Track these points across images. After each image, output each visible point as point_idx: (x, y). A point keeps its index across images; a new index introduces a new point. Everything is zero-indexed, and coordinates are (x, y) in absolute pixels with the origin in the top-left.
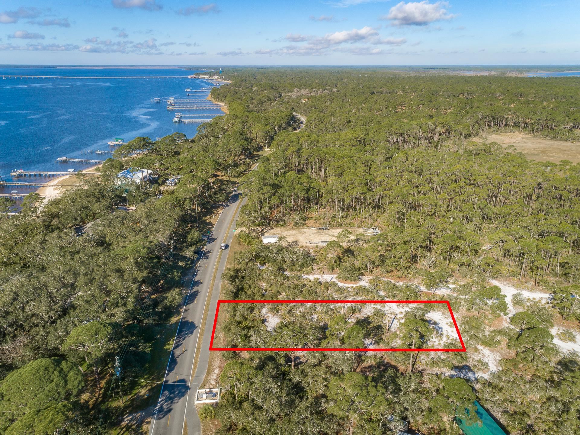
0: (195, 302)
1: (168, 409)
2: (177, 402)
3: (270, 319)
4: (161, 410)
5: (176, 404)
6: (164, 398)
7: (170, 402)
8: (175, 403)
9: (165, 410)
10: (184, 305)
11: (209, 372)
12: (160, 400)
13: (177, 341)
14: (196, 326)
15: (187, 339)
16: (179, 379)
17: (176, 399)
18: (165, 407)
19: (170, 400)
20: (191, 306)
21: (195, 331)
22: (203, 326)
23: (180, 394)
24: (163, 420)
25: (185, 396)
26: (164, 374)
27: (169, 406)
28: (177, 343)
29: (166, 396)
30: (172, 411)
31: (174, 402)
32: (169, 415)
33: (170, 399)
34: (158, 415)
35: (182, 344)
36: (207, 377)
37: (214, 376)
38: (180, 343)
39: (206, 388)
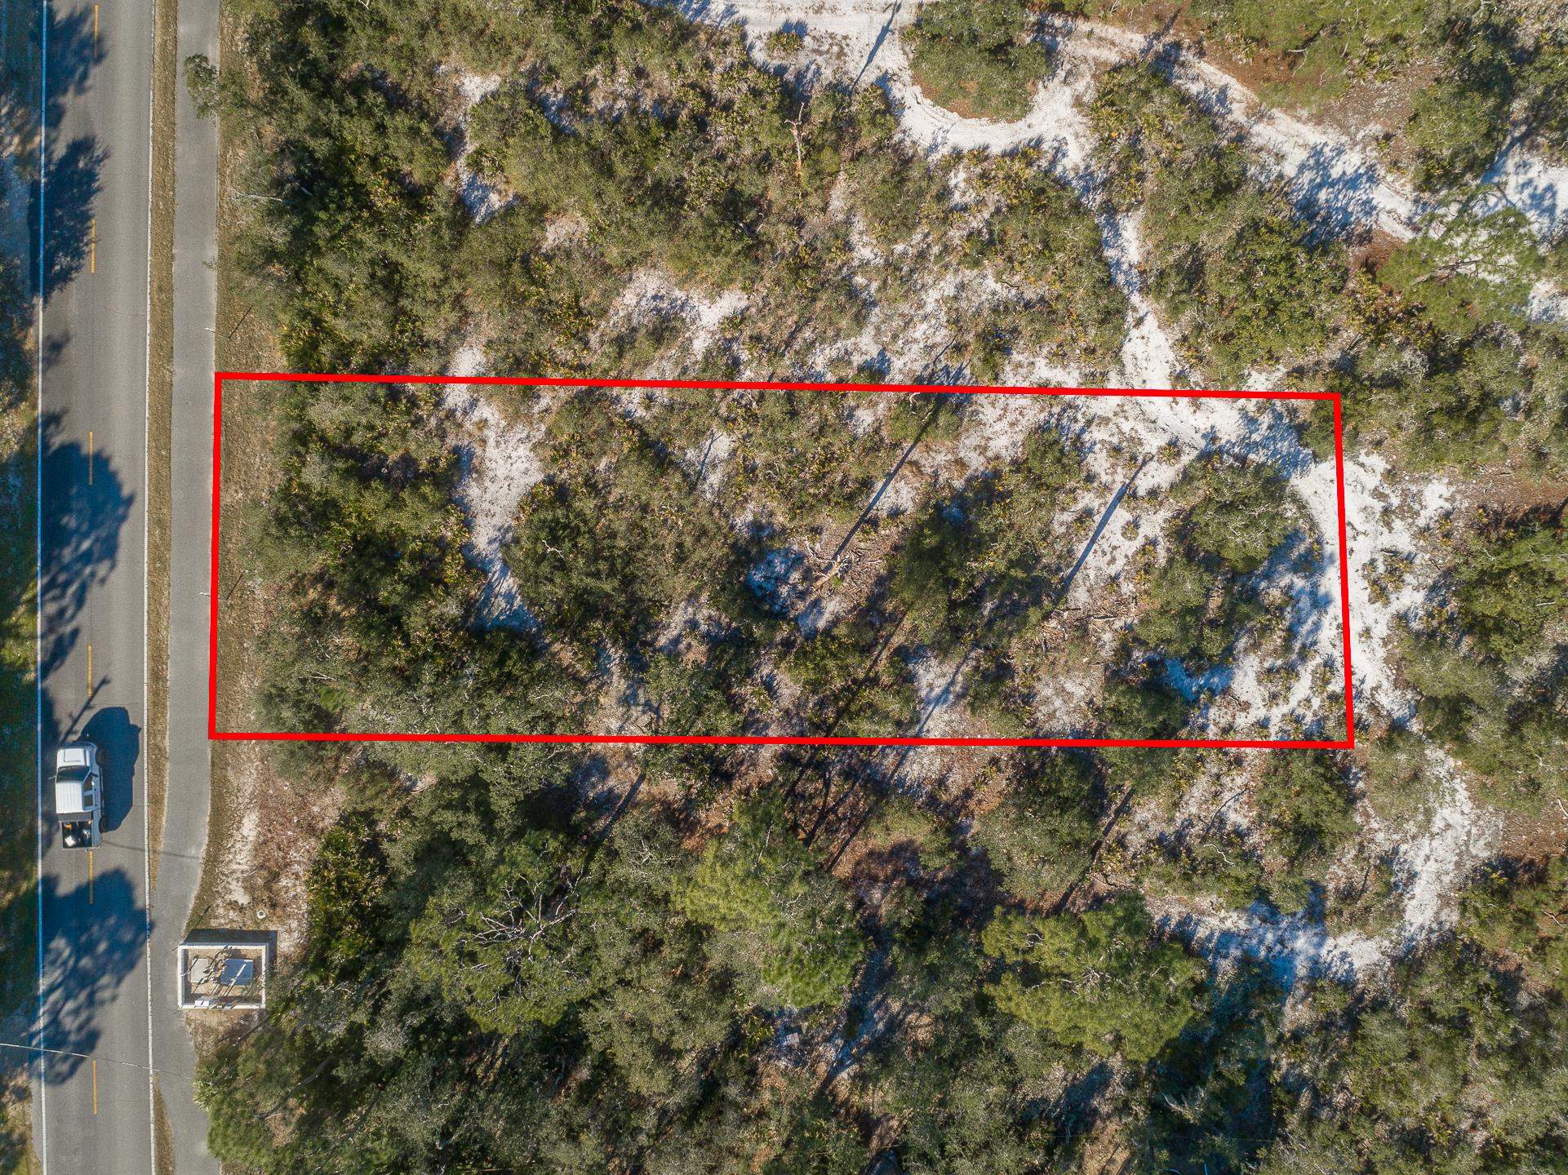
0: (91, 263)
1: (84, 1032)
2: (114, 998)
3: (492, 451)
4: (56, 1037)
5: (107, 1007)
6: (56, 975)
7: (83, 996)
8: (102, 1003)
9: (73, 1038)
10: (34, 289)
11: (220, 834)
12: (43, 984)
13: (52, 608)
14: (126, 491)
15: (95, 593)
16: (99, 871)
17: (105, 980)
18: (69, 1023)
19: (82, 986)
20: (72, 299)
21: (125, 531)
22: (161, 487)
23: (117, 956)
24: (72, 1086)
25: (140, 964)
26: (31, 839)
27: (83, 1016)
28: (52, 623)
29: (65, 963)
30: (101, 1043)
31: (99, 996)
32: (92, 1062)
33: (80, 981)
34: (51, 1064)
35: (75, 633)
36: (213, 860)
37: (241, 859)
38: (68, 629)
39: (214, 923)
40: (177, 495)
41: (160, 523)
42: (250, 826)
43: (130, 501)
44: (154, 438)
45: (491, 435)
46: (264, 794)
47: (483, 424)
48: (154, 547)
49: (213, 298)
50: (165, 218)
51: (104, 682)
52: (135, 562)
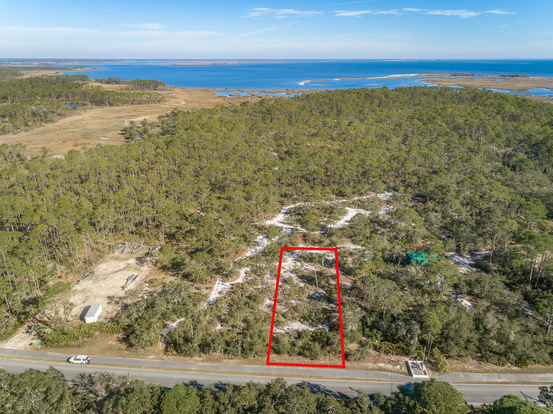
15: (328, 389)
21: (312, 383)
35: (338, 393)
36: (391, 371)
37: (389, 367)
38: (338, 394)
39: (407, 372)
40: (304, 374)
41: (310, 377)
42: (382, 365)
43: (304, 381)
44: (290, 377)
45: (290, 328)
46: (373, 362)
47: (288, 329)
48: (316, 378)
49: (257, 366)
50: (237, 373)
51: (350, 388)
52: (321, 381)
